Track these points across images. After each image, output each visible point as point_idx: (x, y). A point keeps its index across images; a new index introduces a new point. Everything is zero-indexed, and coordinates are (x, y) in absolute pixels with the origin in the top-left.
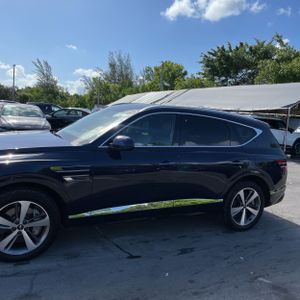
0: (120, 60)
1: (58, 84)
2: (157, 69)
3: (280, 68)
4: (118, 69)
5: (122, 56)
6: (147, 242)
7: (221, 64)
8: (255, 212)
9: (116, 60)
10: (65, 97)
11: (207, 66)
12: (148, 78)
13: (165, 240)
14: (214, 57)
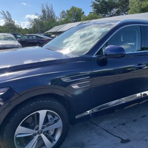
1: (15, 24)
3: (142, 5)
9: (45, 8)
10: (20, 30)
11: (95, 8)
12: (63, 17)
14: (98, 3)
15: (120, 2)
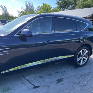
0: (29, 4)
1: (9, 14)
2: (42, 7)
3: (84, 3)
4: (29, 7)
5: (30, 3)
6: (42, 77)
7: (63, 4)
8: (86, 59)
9: (28, 4)
10: (12, 18)
11: (58, 5)
12: (39, 10)
13: (50, 75)
14: (61, 2)
15: (74, 2)
